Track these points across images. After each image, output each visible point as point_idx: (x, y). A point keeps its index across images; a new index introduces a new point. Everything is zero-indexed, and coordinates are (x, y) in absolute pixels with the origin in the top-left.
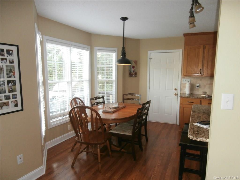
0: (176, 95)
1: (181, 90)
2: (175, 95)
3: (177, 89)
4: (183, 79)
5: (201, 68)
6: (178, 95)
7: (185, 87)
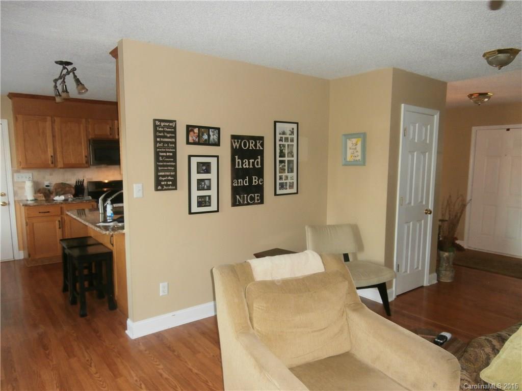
0: (4, 204)
1: (15, 194)
2: (2, 205)
3: (6, 193)
4: (15, 174)
5: (52, 155)
6: (9, 204)
7: (23, 188)
